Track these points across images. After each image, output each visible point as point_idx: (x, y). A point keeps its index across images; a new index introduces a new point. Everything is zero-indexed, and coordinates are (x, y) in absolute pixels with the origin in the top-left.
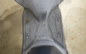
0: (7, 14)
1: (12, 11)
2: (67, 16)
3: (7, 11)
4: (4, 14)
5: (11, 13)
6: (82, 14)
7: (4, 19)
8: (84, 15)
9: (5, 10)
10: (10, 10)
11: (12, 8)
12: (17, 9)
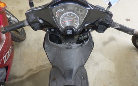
0: (31, 73)
1: (36, 71)
2: (95, 79)
3: (31, 70)
4: (26, 74)
5: (35, 73)
6: (111, 77)
7: (26, 79)
8: (113, 78)
9: (29, 69)
10: (35, 70)
11: (37, 67)
12: (42, 69)
